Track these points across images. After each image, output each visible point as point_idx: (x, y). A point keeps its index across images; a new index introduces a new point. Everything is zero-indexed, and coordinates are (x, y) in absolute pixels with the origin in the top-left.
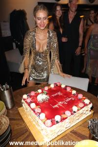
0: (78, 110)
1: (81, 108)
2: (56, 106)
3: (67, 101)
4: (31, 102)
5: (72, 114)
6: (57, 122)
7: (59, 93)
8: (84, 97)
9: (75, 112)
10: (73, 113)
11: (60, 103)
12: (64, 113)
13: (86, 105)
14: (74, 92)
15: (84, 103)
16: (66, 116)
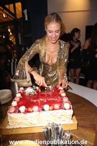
6: (19, 112)
9: (44, 110)
10: (41, 110)
11: (40, 100)
12: (32, 107)
16: (31, 110)
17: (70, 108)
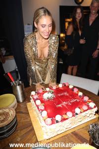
0: (81, 112)
1: (85, 111)
2: (60, 106)
3: (72, 102)
4: (37, 99)
5: (73, 116)
6: (57, 122)
7: (66, 94)
8: (90, 100)
9: (77, 114)
10: (75, 114)
11: (64, 103)
12: (66, 114)
13: (90, 108)
14: (80, 94)
15: (88, 106)
16: (67, 117)
17: (95, 107)
